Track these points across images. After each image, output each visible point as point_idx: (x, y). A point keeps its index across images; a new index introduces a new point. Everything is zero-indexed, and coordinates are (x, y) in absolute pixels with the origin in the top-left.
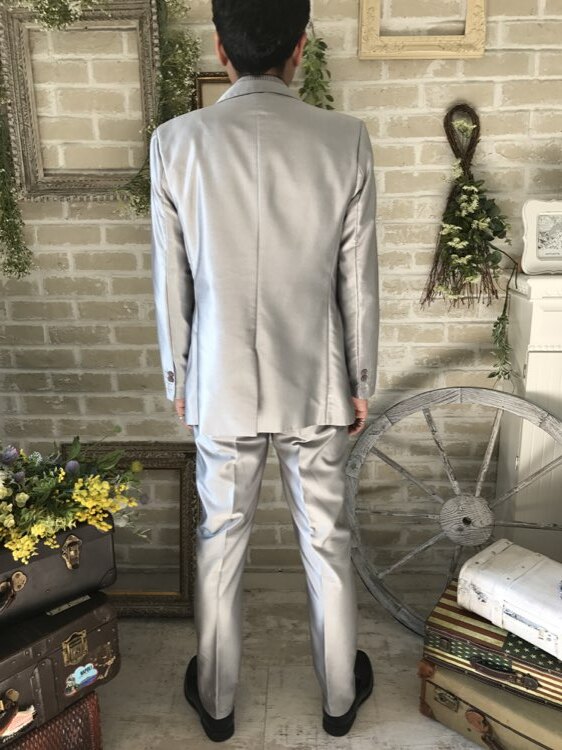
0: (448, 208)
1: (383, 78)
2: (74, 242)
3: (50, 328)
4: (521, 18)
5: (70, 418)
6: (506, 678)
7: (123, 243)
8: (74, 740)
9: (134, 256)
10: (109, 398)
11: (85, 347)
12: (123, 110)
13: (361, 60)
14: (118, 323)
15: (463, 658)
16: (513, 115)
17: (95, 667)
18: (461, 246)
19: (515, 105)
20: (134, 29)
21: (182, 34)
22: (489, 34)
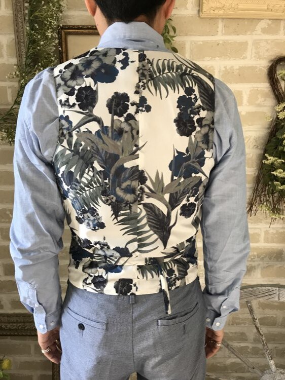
1: (220, 33)
12: (2, 56)
13: (201, 18)
18: (282, 175)
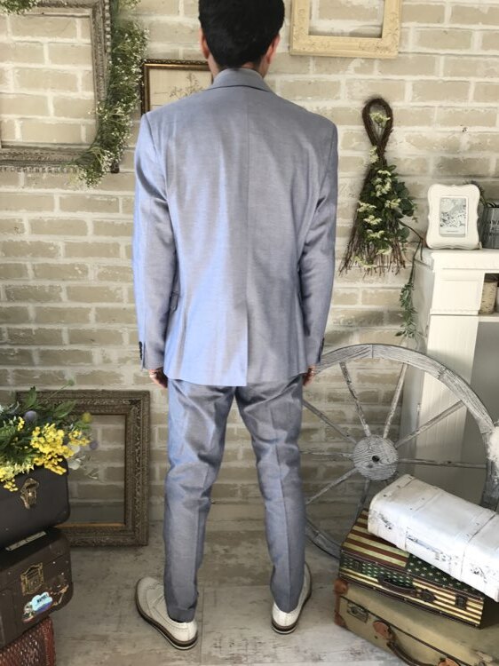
0: (364, 189)
1: (311, 72)
2: (30, 209)
3: (6, 287)
4: (431, 25)
5: (25, 368)
6: (408, 593)
7: (75, 211)
8: (31, 660)
9: (85, 224)
10: (61, 351)
11: (38, 305)
12: (76, 90)
13: (291, 55)
14: (70, 283)
15: (373, 577)
16: (421, 109)
17: (51, 596)
18: (374, 222)
19: (423, 101)
20: (88, 17)
21: (131, 23)
22: (403, 38)
